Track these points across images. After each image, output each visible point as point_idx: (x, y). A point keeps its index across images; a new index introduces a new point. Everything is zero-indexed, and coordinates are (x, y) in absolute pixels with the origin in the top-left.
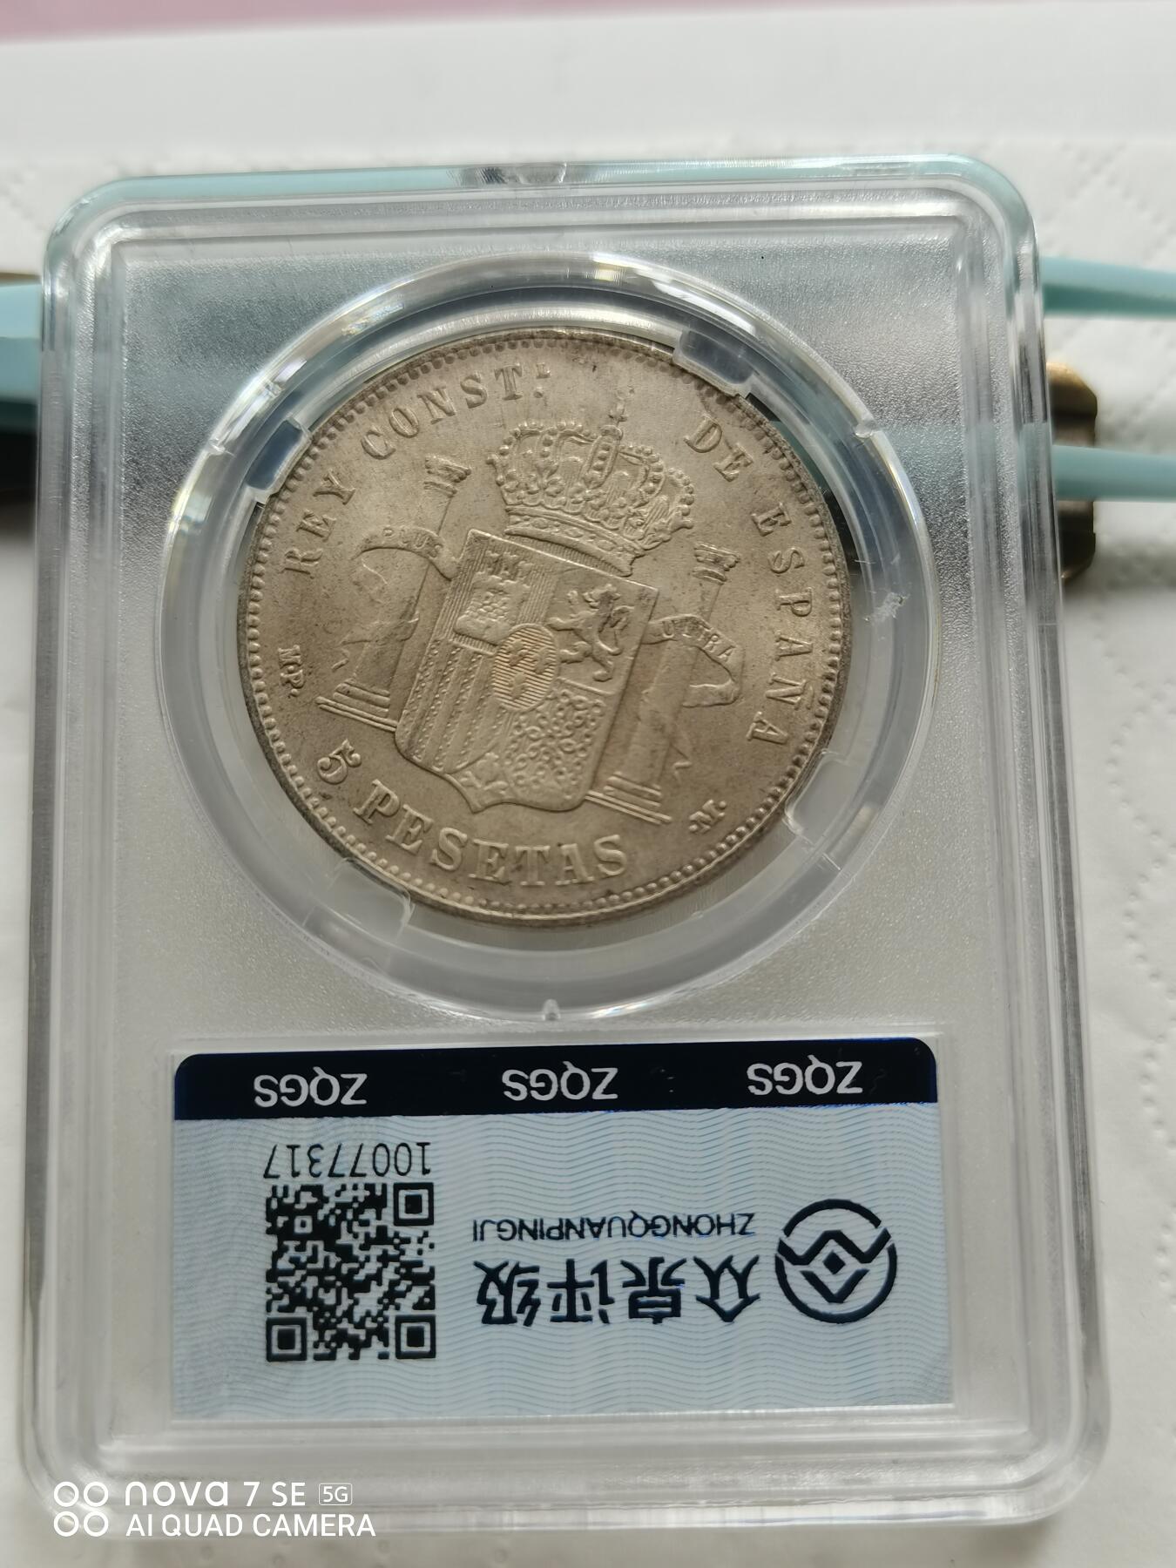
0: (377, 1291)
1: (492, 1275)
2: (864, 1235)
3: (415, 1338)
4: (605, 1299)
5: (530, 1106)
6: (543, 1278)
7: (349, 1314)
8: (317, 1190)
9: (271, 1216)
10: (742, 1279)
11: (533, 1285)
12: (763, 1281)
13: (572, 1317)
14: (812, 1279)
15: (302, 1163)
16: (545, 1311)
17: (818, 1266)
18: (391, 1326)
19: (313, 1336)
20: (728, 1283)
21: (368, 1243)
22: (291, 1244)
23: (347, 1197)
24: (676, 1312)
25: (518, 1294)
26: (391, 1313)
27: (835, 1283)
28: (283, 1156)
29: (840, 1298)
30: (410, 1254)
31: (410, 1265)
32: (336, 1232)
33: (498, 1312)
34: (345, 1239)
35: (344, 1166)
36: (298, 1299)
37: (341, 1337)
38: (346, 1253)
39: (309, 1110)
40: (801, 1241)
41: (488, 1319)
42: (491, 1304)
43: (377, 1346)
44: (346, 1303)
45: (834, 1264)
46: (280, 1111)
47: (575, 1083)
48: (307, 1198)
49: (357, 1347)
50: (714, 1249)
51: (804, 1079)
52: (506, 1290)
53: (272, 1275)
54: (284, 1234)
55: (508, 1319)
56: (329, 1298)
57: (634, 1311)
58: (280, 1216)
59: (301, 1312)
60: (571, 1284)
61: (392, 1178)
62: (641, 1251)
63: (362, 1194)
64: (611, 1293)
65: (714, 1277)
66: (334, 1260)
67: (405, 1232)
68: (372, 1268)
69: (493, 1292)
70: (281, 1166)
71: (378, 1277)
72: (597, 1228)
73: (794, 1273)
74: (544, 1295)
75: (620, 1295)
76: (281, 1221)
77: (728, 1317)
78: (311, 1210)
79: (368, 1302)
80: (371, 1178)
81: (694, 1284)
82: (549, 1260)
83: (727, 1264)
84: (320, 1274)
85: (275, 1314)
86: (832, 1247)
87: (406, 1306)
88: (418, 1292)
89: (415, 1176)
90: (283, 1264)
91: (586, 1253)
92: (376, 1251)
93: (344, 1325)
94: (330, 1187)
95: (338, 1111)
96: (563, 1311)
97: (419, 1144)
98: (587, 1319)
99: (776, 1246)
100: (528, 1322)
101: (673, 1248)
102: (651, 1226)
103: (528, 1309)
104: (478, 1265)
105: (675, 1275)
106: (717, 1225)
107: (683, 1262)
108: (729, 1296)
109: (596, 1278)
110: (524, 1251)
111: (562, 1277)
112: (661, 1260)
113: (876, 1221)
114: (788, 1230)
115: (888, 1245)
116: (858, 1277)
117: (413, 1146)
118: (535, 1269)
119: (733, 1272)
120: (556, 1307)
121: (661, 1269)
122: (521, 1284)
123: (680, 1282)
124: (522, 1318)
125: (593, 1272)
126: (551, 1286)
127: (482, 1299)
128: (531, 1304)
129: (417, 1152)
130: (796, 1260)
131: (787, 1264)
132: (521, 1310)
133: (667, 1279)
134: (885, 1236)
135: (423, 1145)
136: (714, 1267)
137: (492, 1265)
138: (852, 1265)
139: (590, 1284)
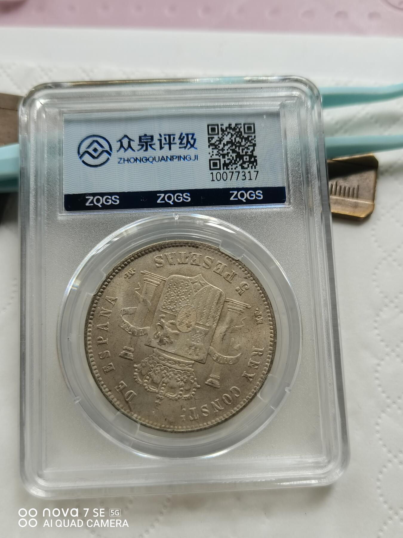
0: (225, 141)
1: (192, 146)
2: (87, 158)
3: (213, 130)
4: (160, 140)
5: (183, 192)
6: (178, 145)
7: (232, 135)
8: (243, 168)
9: (256, 161)
10: (122, 146)
11: (181, 143)
12: (116, 146)
13: (169, 136)
14: (101, 146)
15: (247, 175)
16: (177, 137)
17: (100, 149)
18: (220, 133)
19: (242, 130)
20: (126, 144)
21: (228, 153)
22: (249, 153)
23: (234, 166)
24: (140, 138)
25: (185, 141)
26: (220, 136)
27: (95, 145)
28: (253, 177)
29: (94, 141)
30: (215, 151)
31: (216, 148)
32: (237, 157)
33: (190, 136)
34: (234, 155)
35: (235, 175)
36: (247, 139)
37: (234, 129)
38: (234, 151)
39: (246, 190)
40: (105, 156)
41: (193, 135)
42: (192, 138)
43: (224, 128)
44: (233, 138)
45: (95, 150)
46: (255, 189)
47: (169, 198)
48: (246, 166)
49: (230, 127)
50: (129, 154)
51: (103, 200)
52: (188, 142)
53: (254, 145)
54: (251, 156)
55: (187, 135)
56: (238, 139)
57: (152, 138)
58: (253, 161)
59: (246, 136)
60: (170, 144)
61: (222, 171)
62: (150, 153)
63: (230, 167)
64: (159, 142)
65: (130, 146)
66: (237, 149)
67: (217, 157)
68: (226, 148)
69: (192, 142)
70: (254, 174)
71: (224, 145)
72: (163, 159)
73: (107, 148)
74: (177, 141)
75: (156, 141)
76: (253, 160)
77: (126, 136)
78: (244, 162)
79: (227, 139)
80: (227, 171)
81: (135, 145)
82: (176, 150)
83: (126, 150)
84: (241, 146)
85: (253, 135)
86: (96, 155)
87: (216, 138)
88: (213, 141)
89: (215, 172)
90: (251, 148)
91: (166, 152)
92: (225, 152)
93: (233, 133)
94: (239, 169)
95: (238, 190)
96: (172, 137)
97: (214, 181)
98: (165, 135)
99: (112, 155)
100: (181, 134)
101: (141, 154)
102: (147, 160)
103: (182, 137)
104: (196, 148)
105: (140, 147)
106: (128, 160)
107: (138, 150)
108: (125, 142)
109: (163, 145)
110: (183, 152)
111: (172, 146)
112: (144, 151)
113: (83, 162)
114: (108, 159)
115: (80, 156)
116: (89, 147)
117: (216, 180)
118: (180, 148)
119: (124, 148)
120: (174, 138)
121: (144, 148)
122: (184, 144)
123: (139, 145)
124: (184, 135)
125: (164, 147)
126: (176, 144)
127: (195, 140)
128: (181, 138)
129: (215, 178)
130: (107, 152)
131: (109, 150)
132: (184, 137)
133: (143, 146)
134: (81, 157)
135: (213, 180)
136: (130, 149)
137: (192, 149)
138: (90, 150)
139: (164, 144)
